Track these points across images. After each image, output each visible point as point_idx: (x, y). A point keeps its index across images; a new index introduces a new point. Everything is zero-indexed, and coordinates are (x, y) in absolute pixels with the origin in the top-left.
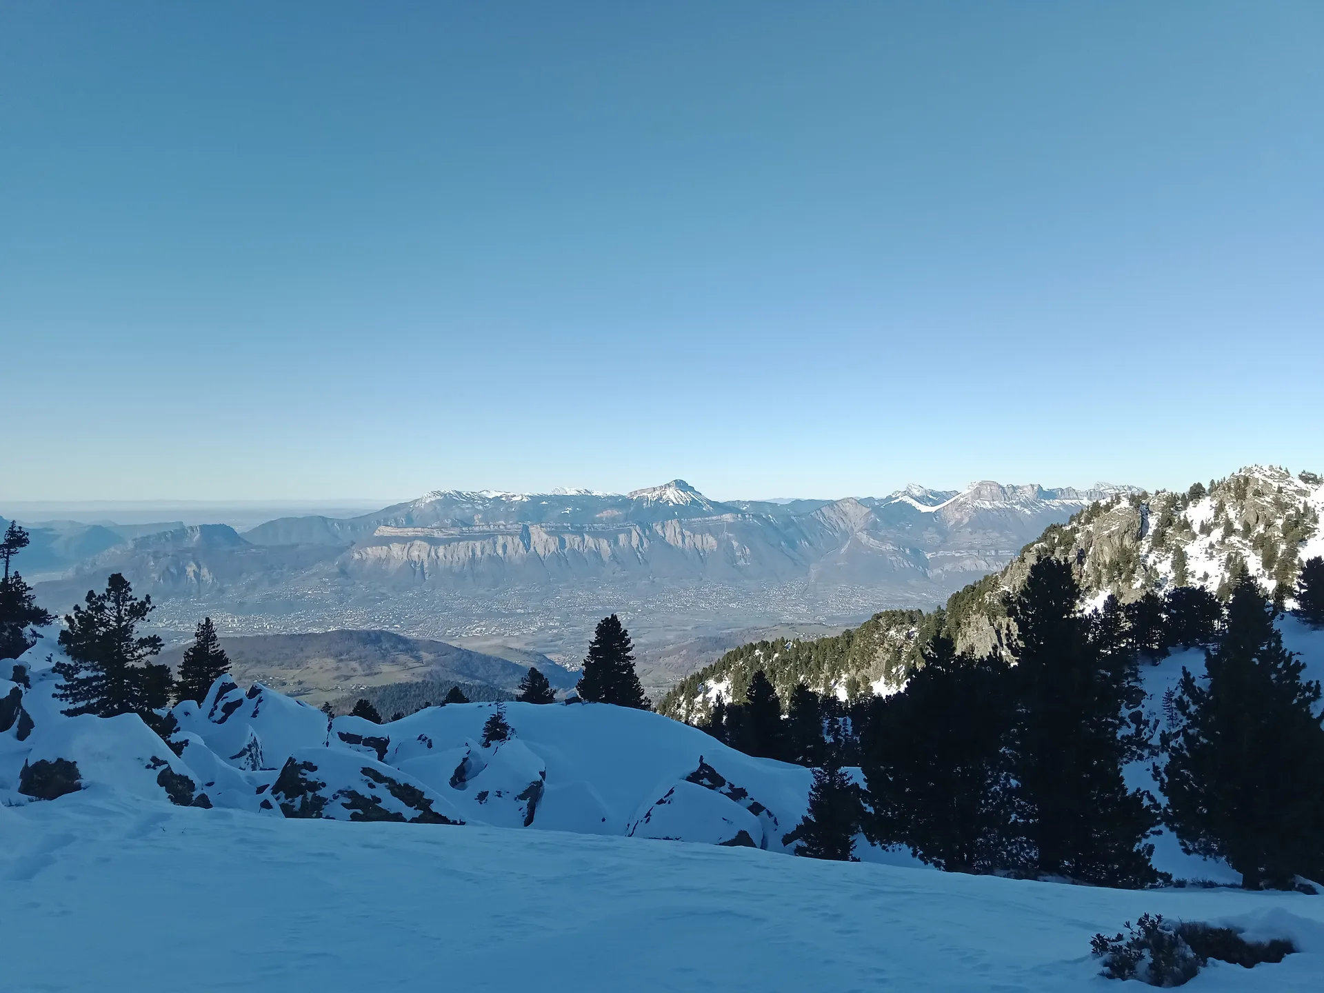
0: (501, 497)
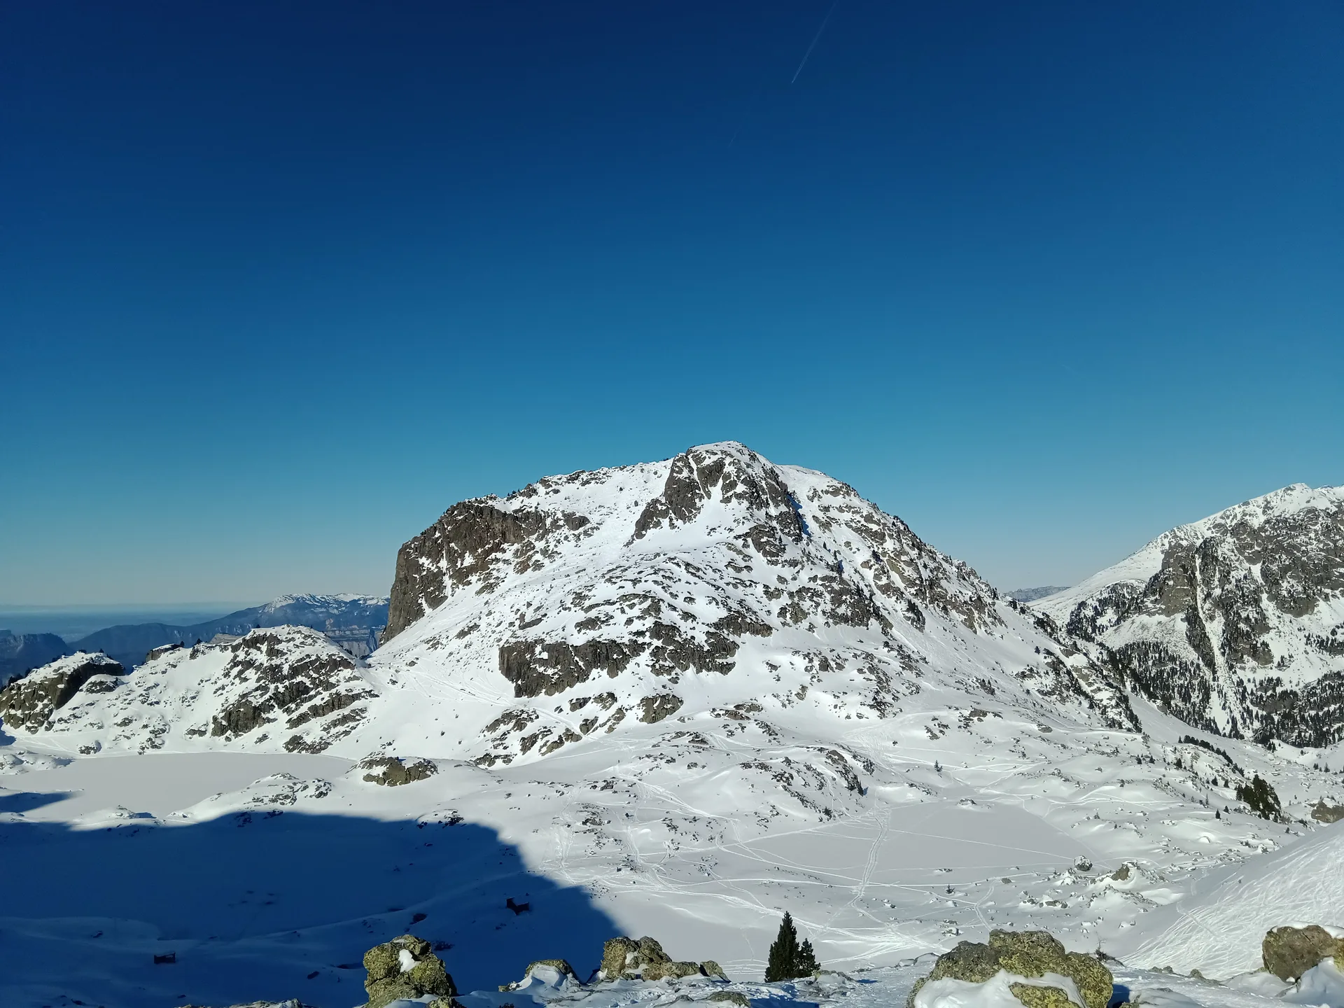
0: (359, 600)
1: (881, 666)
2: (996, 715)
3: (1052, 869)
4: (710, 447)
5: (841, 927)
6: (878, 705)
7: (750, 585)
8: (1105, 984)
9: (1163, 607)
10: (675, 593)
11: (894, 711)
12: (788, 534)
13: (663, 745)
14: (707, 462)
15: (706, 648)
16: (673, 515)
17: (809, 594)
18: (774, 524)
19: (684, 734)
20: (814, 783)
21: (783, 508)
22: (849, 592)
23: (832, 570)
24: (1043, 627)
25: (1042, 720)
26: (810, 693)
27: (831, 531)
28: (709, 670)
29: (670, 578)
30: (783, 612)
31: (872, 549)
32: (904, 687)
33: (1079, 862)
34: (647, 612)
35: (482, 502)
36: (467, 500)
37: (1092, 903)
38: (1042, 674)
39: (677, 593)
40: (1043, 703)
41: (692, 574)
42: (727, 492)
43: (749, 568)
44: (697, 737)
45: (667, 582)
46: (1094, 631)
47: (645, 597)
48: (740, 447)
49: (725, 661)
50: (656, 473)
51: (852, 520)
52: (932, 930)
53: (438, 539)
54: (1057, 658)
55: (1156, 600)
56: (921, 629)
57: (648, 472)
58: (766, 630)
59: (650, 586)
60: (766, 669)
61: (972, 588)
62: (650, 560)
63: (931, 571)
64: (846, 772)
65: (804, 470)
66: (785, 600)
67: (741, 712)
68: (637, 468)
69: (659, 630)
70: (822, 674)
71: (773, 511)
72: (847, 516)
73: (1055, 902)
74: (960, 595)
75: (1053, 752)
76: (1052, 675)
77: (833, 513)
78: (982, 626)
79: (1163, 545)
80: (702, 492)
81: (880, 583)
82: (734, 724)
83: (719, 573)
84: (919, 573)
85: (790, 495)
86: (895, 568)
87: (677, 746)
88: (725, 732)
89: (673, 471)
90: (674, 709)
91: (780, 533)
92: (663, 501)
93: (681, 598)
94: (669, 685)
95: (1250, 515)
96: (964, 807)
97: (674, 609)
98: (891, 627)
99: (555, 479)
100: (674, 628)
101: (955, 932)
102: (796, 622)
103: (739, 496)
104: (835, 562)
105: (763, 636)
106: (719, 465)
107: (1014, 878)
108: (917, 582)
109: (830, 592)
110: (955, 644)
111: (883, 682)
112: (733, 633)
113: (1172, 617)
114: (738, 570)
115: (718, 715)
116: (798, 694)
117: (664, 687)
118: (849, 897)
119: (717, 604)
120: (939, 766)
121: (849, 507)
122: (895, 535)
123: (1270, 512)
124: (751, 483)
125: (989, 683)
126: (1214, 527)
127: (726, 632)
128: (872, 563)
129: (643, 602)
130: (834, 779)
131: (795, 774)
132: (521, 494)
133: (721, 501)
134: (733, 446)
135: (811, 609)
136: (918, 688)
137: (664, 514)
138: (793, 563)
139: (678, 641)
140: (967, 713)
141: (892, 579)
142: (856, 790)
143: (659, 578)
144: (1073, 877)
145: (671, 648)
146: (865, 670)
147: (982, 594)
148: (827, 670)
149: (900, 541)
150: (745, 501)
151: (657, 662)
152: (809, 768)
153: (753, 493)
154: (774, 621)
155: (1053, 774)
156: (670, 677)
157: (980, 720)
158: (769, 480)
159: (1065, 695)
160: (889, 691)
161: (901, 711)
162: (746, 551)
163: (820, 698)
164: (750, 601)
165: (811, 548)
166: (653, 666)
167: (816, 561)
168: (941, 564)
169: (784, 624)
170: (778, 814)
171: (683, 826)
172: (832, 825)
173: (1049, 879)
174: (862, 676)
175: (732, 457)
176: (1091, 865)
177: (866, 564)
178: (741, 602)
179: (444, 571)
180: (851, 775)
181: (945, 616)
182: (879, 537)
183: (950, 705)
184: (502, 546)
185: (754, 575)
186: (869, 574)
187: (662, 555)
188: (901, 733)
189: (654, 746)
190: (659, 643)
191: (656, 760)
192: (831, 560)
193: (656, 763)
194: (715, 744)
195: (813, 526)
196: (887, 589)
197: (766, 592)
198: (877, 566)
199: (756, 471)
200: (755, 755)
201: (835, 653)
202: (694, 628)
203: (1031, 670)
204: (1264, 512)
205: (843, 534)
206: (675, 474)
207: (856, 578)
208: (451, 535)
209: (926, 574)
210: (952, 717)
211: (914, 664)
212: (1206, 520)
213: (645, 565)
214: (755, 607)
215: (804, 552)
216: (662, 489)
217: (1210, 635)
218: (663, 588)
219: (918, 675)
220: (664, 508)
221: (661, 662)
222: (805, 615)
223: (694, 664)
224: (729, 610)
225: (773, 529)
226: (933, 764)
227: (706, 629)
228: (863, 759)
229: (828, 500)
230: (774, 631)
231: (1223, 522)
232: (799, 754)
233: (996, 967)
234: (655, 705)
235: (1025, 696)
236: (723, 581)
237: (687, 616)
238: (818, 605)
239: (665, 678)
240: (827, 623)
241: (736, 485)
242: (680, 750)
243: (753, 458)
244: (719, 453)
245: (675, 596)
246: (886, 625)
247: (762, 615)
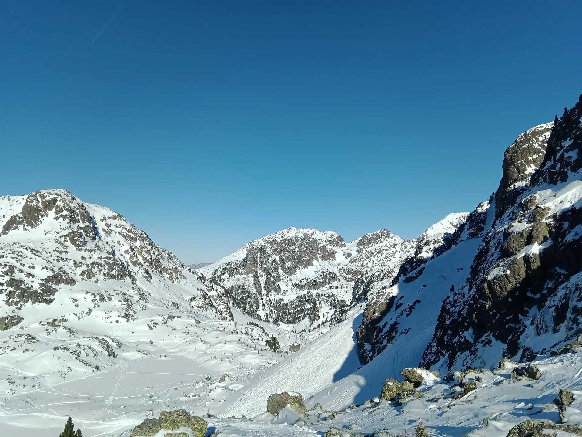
1: (130, 298)
2: (178, 317)
3: (195, 381)
4: (50, 191)
5: (99, 420)
6: (127, 316)
7: (66, 260)
8: (204, 428)
9: (246, 271)
10: (23, 263)
11: (134, 318)
12: (89, 236)
13: (10, 341)
14: (47, 198)
15: (39, 291)
16: (26, 224)
17: (97, 265)
18: (82, 231)
19: (23, 335)
20: (91, 354)
21: (87, 224)
22: (117, 264)
23: (110, 254)
24: (201, 280)
25: (197, 318)
26: (94, 312)
27: (111, 236)
28: (40, 302)
29: (21, 256)
30: (83, 274)
31: (130, 245)
32: (139, 307)
33: (206, 377)
34: (6, 273)
37: (210, 394)
38: (199, 299)
39: (25, 264)
40: (198, 311)
41: (34, 254)
42: (57, 214)
43: (66, 252)
44: (30, 336)
45: (20, 258)
46: (220, 281)
47: (5, 265)
48: (66, 193)
49: (49, 298)
50: (17, 202)
51: (122, 232)
52: (142, 415)
54: (205, 292)
55: (243, 268)
56: (150, 281)
57: (13, 201)
58: (73, 282)
59: (9, 260)
60: (71, 301)
61: (173, 263)
62: (10, 246)
63: (156, 255)
64: (108, 348)
65: (100, 206)
66: (84, 268)
67: (56, 322)
68: (6, 199)
69: (11, 283)
70: (101, 303)
71: (82, 225)
72: (119, 229)
73: (195, 395)
74: (168, 266)
75: (199, 331)
76: (203, 300)
77: (113, 228)
78: (176, 279)
79: (247, 247)
80: (43, 213)
81: (132, 260)
82: (51, 329)
83: (50, 254)
84: (151, 256)
85: (91, 218)
86: (140, 254)
87: (18, 342)
88: (46, 333)
89: (27, 201)
90: (17, 323)
91: (84, 236)
92: (21, 216)
93: (27, 266)
94: (16, 310)
95: (277, 237)
96: (161, 359)
97: (22, 272)
98: (136, 280)
100: (21, 282)
101: (152, 414)
102: (89, 278)
103: (64, 217)
104: (112, 250)
105: (71, 285)
106: (54, 201)
107: (179, 387)
108: (150, 260)
109: (108, 265)
110: (164, 288)
111: (130, 306)
112: (55, 284)
113: (248, 275)
114: (61, 253)
115: (43, 325)
116: (87, 313)
117: (13, 311)
118: (105, 405)
119: (47, 269)
120: (152, 341)
121: (121, 226)
122: (141, 239)
123: (284, 237)
124: (71, 211)
125: (177, 304)
126: (265, 242)
127: (51, 283)
128: (130, 251)
129: (4, 268)
130: (102, 352)
131: (82, 351)
133: (54, 219)
134: (62, 192)
135: (98, 272)
136: (146, 308)
137: (21, 223)
138: (90, 250)
139: (23, 288)
140: (166, 317)
141: (138, 259)
142: (112, 356)
143: (15, 255)
144: (203, 383)
145: (19, 291)
146: (122, 300)
147: (177, 266)
148: (103, 301)
149: (143, 242)
150: (67, 219)
151: (9, 299)
152: (89, 347)
153: (72, 216)
154: (78, 278)
155: (199, 341)
156: (16, 307)
157: (172, 320)
158: (81, 210)
159: (207, 308)
160: (132, 309)
161: (137, 318)
162: (65, 244)
163: (98, 315)
164: (66, 269)
165: (100, 244)
166: (7, 301)
167: (102, 249)
168: (161, 253)
169: (83, 279)
170: (71, 371)
171: (17, 381)
172: (98, 373)
173: (194, 386)
174: (121, 303)
175: (61, 197)
176: (211, 378)
177: (127, 252)
178: (60, 269)
180: (110, 349)
181: (161, 275)
182: (134, 240)
183: (159, 314)
185: (69, 256)
186: (128, 256)
187: (17, 244)
188: (137, 328)
189: (4, 342)
190: (12, 289)
191: (4, 349)
192: (109, 249)
193: (4, 351)
194: (40, 339)
195: (102, 233)
196: (136, 263)
197: (75, 264)
198: (132, 253)
199: (74, 205)
200: (62, 343)
201: (108, 293)
202: (33, 282)
203: (195, 298)
204: (282, 237)
205: (117, 237)
206: (28, 203)
207: (121, 258)
209: (154, 257)
210: (160, 319)
211: (145, 297)
212: (262, 238)
213: (7, 250)
214: (68, 271)
215: (96, 245)
216: (21, 210)
217: (261, 283)
218: (17, 261)
219: (146, 302)
220: (21, 220)
221: (12, 299)
222: (94, 275)
223: (32, 300)
224: (54, 272)
225: (81, 233)
226: (149, 341)
227: (40, 282)
228: (117, 341)
229: (110, 221)
230: (77, 283)
231: (268, 239)
232: (84, 341)
233: (159, 428)
234: (6, 321)
235: (191, 309)
236: (52, 258)
237: (29, 275)
238: (101, 270)
239: (14, 307)
240: (105, 279)
241: (63, 211)
242: (19, 343)
243: (73, 198)
244: (55, 194)
245: (23, 265)
246: (134, 279)
247: (72, 275)
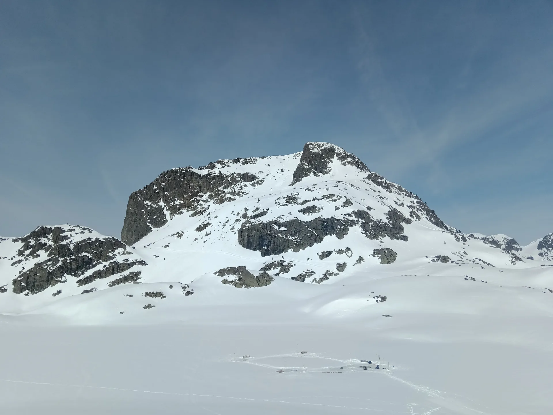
35: (183, 170)
36: (174, 169)
53: (156, 190)
99: (226, 161)
132: (206, 168)
179: (163, 207)
184: (199, 194)
208: (165, 187)
